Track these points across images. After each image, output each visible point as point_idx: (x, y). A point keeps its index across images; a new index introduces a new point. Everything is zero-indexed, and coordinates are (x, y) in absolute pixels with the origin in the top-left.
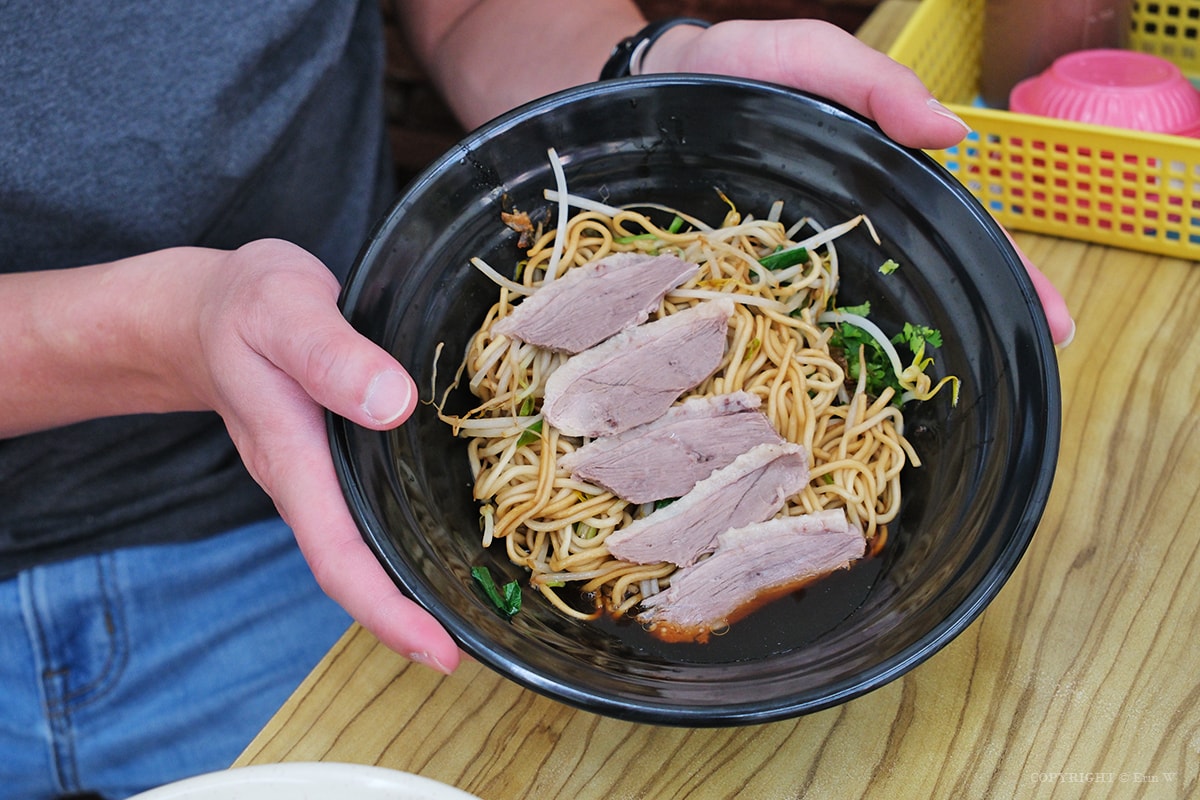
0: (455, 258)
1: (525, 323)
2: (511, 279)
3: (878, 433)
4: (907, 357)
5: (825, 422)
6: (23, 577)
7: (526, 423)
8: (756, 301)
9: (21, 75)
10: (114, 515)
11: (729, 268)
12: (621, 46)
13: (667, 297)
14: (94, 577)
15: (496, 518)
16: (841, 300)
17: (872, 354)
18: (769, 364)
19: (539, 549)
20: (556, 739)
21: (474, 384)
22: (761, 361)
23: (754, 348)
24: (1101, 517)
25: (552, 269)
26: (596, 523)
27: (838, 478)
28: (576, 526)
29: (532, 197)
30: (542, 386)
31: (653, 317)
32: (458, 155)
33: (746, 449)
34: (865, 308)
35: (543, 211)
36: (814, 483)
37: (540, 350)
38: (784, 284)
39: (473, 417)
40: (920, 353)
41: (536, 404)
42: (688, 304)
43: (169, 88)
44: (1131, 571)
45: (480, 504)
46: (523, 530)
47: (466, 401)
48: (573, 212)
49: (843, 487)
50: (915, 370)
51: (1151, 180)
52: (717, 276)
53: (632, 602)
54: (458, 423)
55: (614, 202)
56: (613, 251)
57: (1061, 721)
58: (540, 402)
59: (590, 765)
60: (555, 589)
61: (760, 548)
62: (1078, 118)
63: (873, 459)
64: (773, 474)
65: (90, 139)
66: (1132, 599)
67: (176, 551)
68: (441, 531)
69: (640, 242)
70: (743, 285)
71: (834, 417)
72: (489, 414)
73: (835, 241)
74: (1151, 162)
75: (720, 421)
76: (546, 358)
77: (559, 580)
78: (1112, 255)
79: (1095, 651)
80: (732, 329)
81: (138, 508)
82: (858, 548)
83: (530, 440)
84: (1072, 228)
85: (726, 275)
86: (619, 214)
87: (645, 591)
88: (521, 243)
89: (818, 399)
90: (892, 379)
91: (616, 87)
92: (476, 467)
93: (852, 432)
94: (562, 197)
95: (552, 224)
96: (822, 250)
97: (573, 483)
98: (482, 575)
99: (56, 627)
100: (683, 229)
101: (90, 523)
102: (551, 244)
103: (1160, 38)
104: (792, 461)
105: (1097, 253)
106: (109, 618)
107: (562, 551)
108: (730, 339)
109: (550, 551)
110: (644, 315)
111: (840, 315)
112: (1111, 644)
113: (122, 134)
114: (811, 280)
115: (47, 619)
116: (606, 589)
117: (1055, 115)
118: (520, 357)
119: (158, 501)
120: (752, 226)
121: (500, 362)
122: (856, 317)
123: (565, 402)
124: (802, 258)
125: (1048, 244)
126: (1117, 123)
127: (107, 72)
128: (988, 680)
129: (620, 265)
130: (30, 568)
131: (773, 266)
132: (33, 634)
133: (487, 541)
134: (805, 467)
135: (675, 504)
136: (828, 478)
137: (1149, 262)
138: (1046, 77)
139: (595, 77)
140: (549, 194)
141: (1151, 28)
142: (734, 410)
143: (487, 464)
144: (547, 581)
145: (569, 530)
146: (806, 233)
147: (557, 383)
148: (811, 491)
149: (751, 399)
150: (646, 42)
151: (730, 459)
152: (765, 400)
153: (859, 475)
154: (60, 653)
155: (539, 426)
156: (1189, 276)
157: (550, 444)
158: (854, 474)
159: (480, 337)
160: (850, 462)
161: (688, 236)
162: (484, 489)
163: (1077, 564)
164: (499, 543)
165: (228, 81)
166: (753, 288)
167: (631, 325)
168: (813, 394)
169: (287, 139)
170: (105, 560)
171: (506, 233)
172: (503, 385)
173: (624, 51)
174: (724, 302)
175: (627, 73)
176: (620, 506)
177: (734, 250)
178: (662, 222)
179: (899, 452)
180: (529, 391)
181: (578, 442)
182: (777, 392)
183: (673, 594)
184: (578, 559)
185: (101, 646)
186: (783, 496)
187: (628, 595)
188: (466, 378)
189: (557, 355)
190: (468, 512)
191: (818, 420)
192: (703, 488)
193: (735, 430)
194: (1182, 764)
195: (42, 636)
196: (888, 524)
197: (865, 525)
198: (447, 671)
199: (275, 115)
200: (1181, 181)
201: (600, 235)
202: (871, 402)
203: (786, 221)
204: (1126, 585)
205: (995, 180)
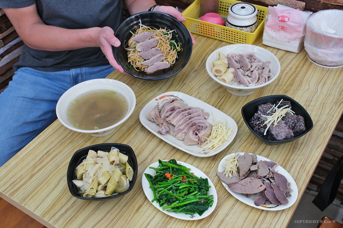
0: (128, 30)
1: (135, 38)
2: (134, 33)
3: (174, 54)
4: (178, 46)
5: (168, 53)
6: (71, 70)
7: (134, 49)
8: (162, 38)
9: (77, 6)
10: (83, 63)
11: (159, 34)
12: (151, 8)
13: (151, 37)
14: (80, 70)
15: (130, 60)
16: (172, 39)
17: (174, 46)
18: (162, 45)
19: (134, 63)
20: (133, 85)
21: (129, 45)
22: (161, 45)
23: (161, 43)
24: (199, 67)
25: (139, 33)
26: (141, 61)
27: (168, 58)
28: (139, 61)
29: (137, 24)
30: (136, 46)
31: (150, 39)
32: (129, 19)
33: (158, 54)
34: (175, 40)
35: (139, 26)
36: (166, 59)
37: (136, 42)
38: (165, 37)
39: (128, 48)
40: (179, 46)
41: (135, 48)
42: (154, 38)
43: (94, 8)
44: (200, 73)
45: (128, 58)
46: (133, 61)
47: (127, 47)
48: (142, 26)
49: (169, 59)
50: (179, 48)
51: (213, 29)
52: (157, 35)
53: (144, 70)
54: (126, 49)
55: (147, 26)
56: (146, 31)
57: (188, 86)
58: (136, 47)
59: (136, 87)
60: (136, 68)
61: (158, 65)
62: (208, 22)
63: (173, 57)
64: (161, 57)
65: (85, 14)
66: (199, 75)
67: (90, 68)
68: (124, 61)
69: (150, 31)
70: (160, 36)
71: (169, 52)
72: (130, 48)
73: (172, 32)
74: (213, 27)
75: (155, 51)
76: (137, 43)
77: (136, 67)
78: (210, 39)
79: (193, 80)
80: (158, 41)
81: (86, 62)
82: (169, 66)
83: (134, 51)
84: (205, 35)
85: (159, 35)
86: (147, 27)
87: (145, 68)
88: (136, 29)
89: (167, 50)
90: (176, 48)
91: (150, 12)
92: (128, 54)
93: (171, 54)
94: (141, 25)
95: (139, 28)
96: (170, 33)
97: (139, 56)
98: (128, 65)
99: (75, 77)
100: (155, 29)
101: (80, 64)
102: (139, 30)
103: (224, 12)
104: (163, 56)
105: (208, 38)
106: (81, 76)
107: (137, 64)
108: (158, 42)
109: (136, 64)
110: (148, 39)
111: (172, 41)
112: (196, 79)
113: (88, 14)
114: (168, 36)
115: (74, 75)
116: (141, 68)
117: (205, 21)
118: (134, 42)
119: (88, 62)
120: (163, 30)
121: (132, 43)
122: (173, 41)
123: (138, 48)
124: (168, 34)
125: (203, 37)
126: (212, 23)
127: (87, 6)
128: (181, 82)
129: (147, 33)
130: (72, 69)
131: (164, 35)
132: (72, 77)
133: (128, 62)
134: (164, 57)
135: (149, 60)
136: (167, 58)
137: (214, 40)
138: (204, 16)
139: (147, 11)
140: (139, 24)
141: (222, 10)
142: (157, 50)
143: (129, 54)
144: (135, 67)
145: (138, 62)
146: (169, 31)
147: (138, 45)
148: (165, 60)
149: (159, 49)
150: (153, 8)
151: (156, 55)
152: (161, 49)
153: (171, 58)
154: (75, 80)
155: (135, 50)
156: (218, 42)
157: (136, 52)
158: (170, 58)
159: (130, 40)
160: (170, 57)
161: (155, 30)
162: (129, 56)
163: (194, 72)
164: (130, 62)
165: (101, 8)
166: (161, 37)
167: (147, 40)
168: (167, 49)
169: (108, 17)
170: (81, 68)
171: (133, 28)
172: (132, 45)
173: (151, 9)
174: (158, 38)
175: (151, 11)
176: (144, 59)
177: (160, 33)
178: (152, 29)
179: (176, 56)
180: (135, 46)
181: (140, 52)
182: (162, 49)
183: (148, 69)
184: (138, 64)
185: (80, 80)
186: (161, 60)
187: (144, 69)
188: (128, 44)
189: (138, 42)
190: (127, 59)
191: (167, 52)
192: (153, 58)
193: (157, 52)
194: (199, 90)
195: (73, 78)
196: (173, 64)
197: (171, 64)
198: (122, 72)
199: (107, 13)
200: (216, 30)
201: (145, 29)
202: (173, 50)
203: (167, 30)
204: (199, 74)
205: (196, 28)
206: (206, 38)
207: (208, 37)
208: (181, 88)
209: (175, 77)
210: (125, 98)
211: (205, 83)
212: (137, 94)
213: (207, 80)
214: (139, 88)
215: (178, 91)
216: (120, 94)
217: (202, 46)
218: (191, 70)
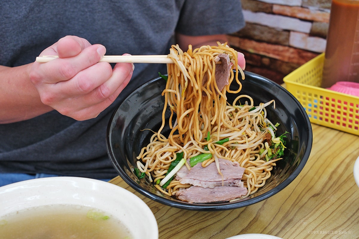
24: (324, 188)
44: (328, 200)
57: (298, 228)
66: (326, 206)
78: (346, 135)
79: (312, 215)
84: (335, 126)
105: (342, 133)
112: (317, 214)
125: (328, 130)
163: (313, 196)
204: (326, 203)
206: (337, 132)
207: (340, 131)
208: (281, 230)
209: (264, 203)
210: (129, 232)
211: (343, 224)
212: (165, 232)
213: (349, 219)
214: (173, 218)
215: (276, 235)
216: (119, 222)
217: (328, 147)
218: (305, 191)
